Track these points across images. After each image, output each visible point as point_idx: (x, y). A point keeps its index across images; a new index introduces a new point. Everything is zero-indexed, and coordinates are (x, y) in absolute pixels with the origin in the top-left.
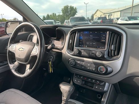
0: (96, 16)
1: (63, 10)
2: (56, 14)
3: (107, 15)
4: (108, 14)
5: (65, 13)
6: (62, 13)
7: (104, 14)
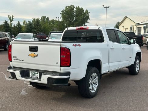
0: (123, 27)
1: (63, 14)
2: (48, 18)
3: (142, 27)
4: (144, 26)
5: (67, 18)
6: (62, 19)
7: (138, 24)
